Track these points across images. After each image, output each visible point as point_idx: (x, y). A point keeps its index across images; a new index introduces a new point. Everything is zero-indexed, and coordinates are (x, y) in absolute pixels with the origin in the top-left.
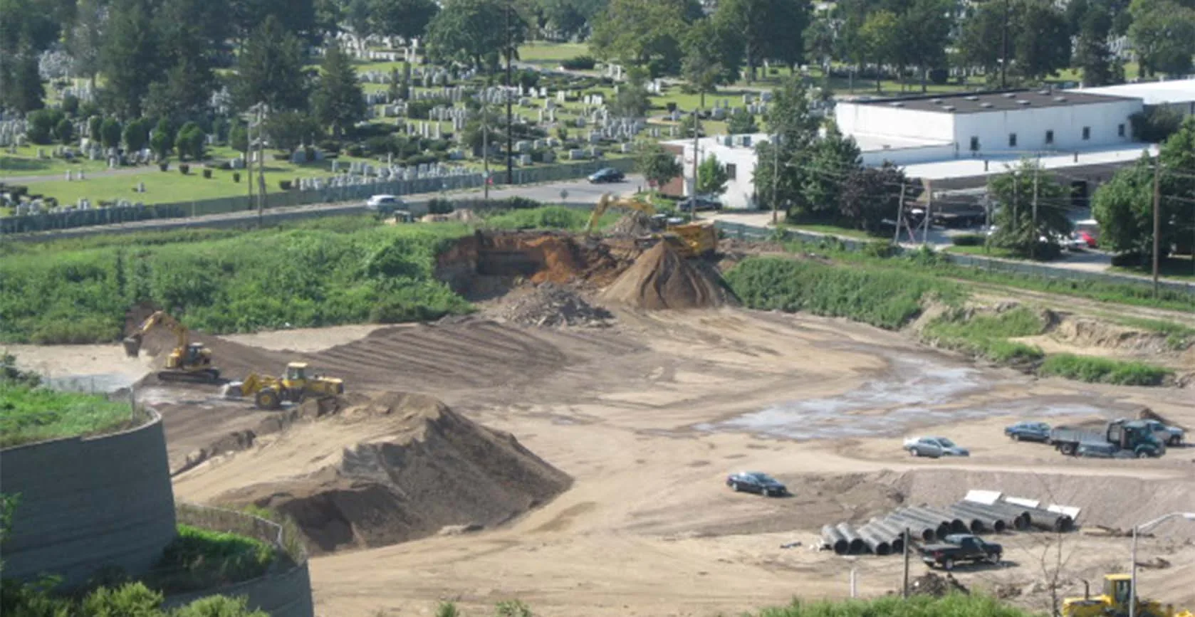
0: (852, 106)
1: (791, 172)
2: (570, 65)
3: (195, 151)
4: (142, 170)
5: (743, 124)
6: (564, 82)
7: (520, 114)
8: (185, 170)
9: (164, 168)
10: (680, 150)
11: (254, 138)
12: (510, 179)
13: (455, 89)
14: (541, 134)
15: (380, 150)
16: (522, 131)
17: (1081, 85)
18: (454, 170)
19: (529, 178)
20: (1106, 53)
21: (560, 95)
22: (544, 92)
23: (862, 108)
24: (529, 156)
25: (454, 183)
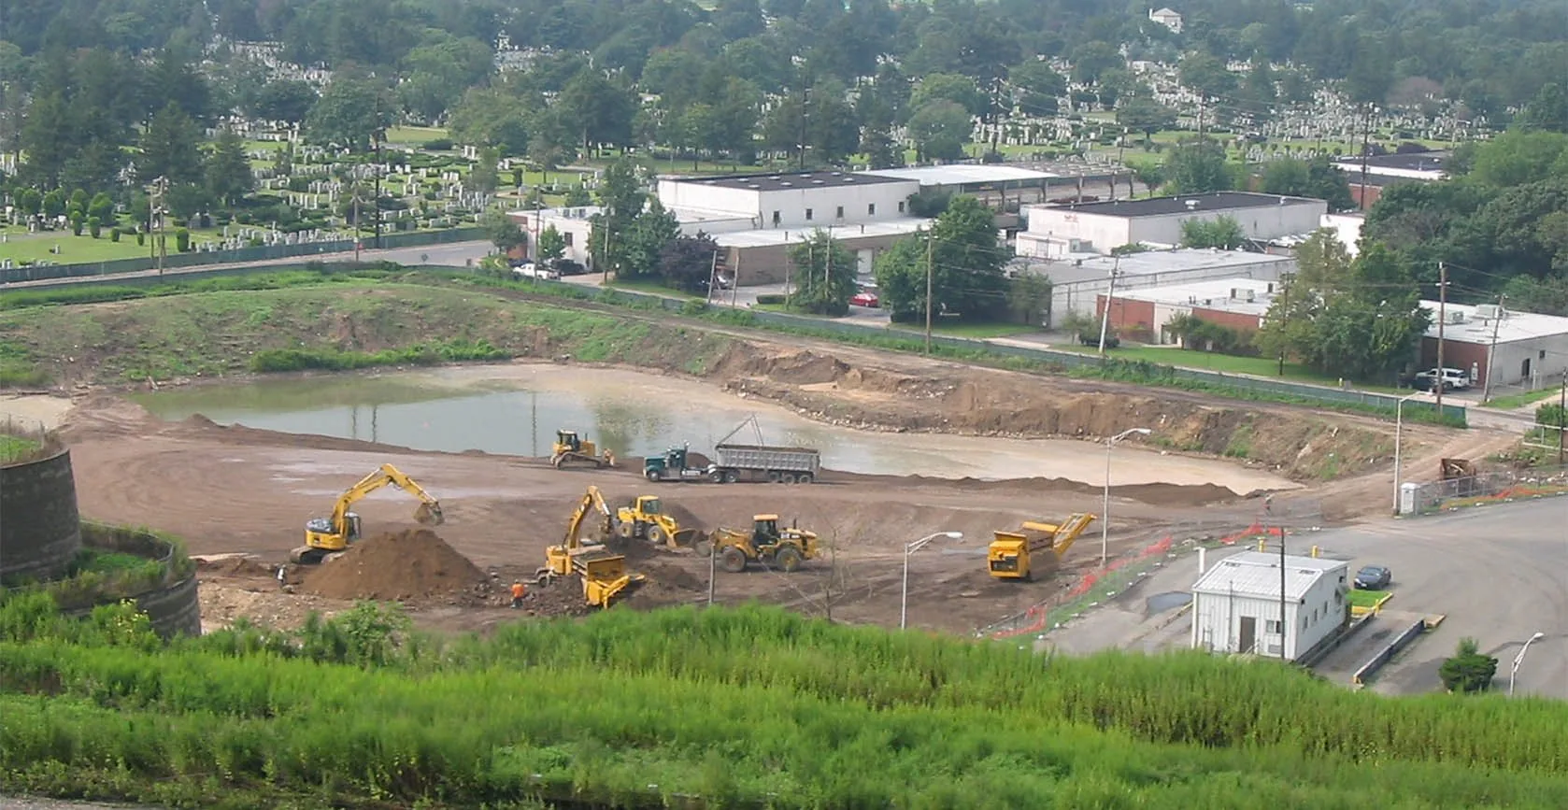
0: (673, 184)
1: (620, 241)
2: (430, 147)
3: (105, 218)
4: (58, 234)
5: (578, 199)
6: (427, 162)
7: (386, 188)
8: (96, 235)
9: (78, 234)
10: (525, 220)
11: (156, 207)
12: (377, 243)
13: (331, 166)
14: (405, 206)
15: (264, 219)
16: (386, 203)
17: (868, 167)
18: (330, 237)
19: (394, 243)
20: (890, 141)
21: (423, 172)
22: (408, 169)
23: (680, 184)
24: (394, 224)
25: (330, 247)
